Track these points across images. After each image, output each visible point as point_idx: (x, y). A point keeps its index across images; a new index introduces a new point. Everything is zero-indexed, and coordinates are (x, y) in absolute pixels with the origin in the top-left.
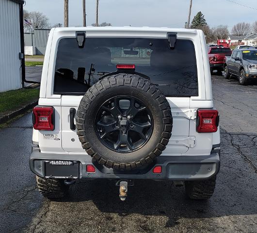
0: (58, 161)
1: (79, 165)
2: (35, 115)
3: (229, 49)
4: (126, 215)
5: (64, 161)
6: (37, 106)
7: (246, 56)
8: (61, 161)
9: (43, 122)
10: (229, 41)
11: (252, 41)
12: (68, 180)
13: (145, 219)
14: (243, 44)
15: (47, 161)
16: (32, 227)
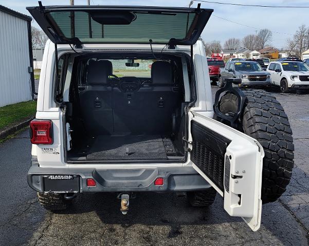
0: (58, 175)
1: (79, 179)
2: (32, 129)
3: (223, 61)
4: (130, 226)
5: (63, 175)
6: (34, 120)
7: (238, 68)
8: (61, 175)
9: (41, 136)
10: (222, 54)
11: (242, 54)
12: (68, 195)
13: (148, 229)
14: (234, 57)
15: (45, 176)
16: (33, 243)
